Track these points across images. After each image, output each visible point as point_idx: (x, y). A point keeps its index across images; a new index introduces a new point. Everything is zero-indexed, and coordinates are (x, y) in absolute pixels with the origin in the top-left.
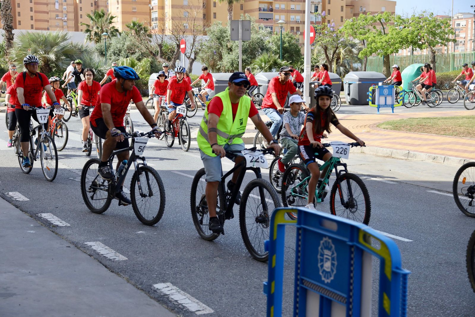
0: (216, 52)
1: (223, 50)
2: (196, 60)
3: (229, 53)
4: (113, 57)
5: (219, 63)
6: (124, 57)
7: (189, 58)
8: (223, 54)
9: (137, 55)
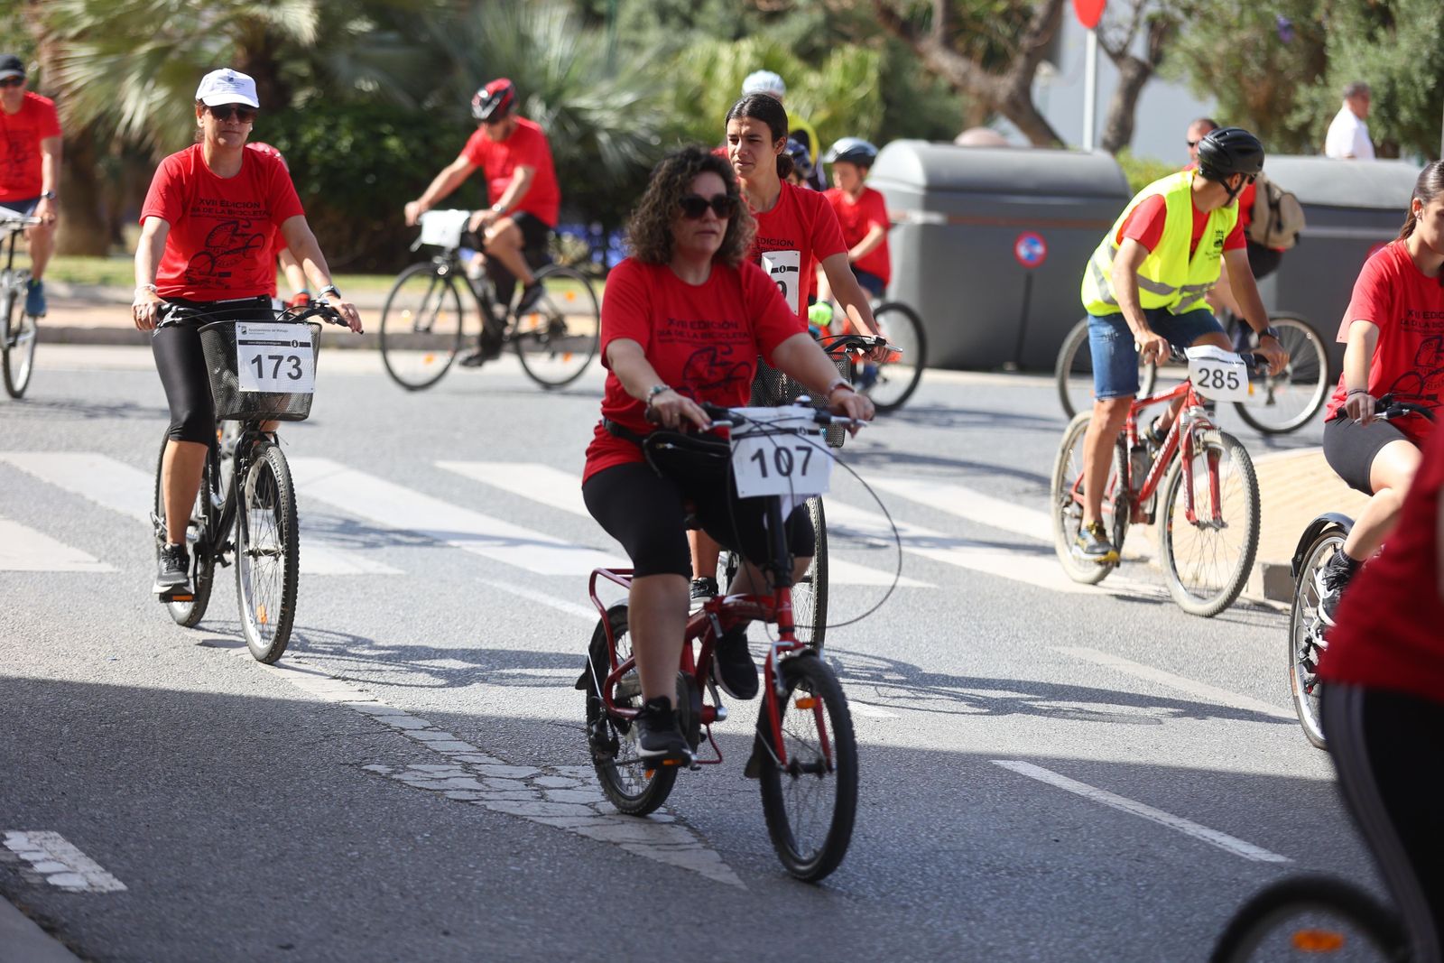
0: (1289, 28)
1: (1337, 14)
2: (1161, 70)
3: (1371, 38)
4: (654, 36)
5: (1303, 93)
6: (721, 37)
7: (1119, 56)
8: (1331, 40)
9: (797, 26)
